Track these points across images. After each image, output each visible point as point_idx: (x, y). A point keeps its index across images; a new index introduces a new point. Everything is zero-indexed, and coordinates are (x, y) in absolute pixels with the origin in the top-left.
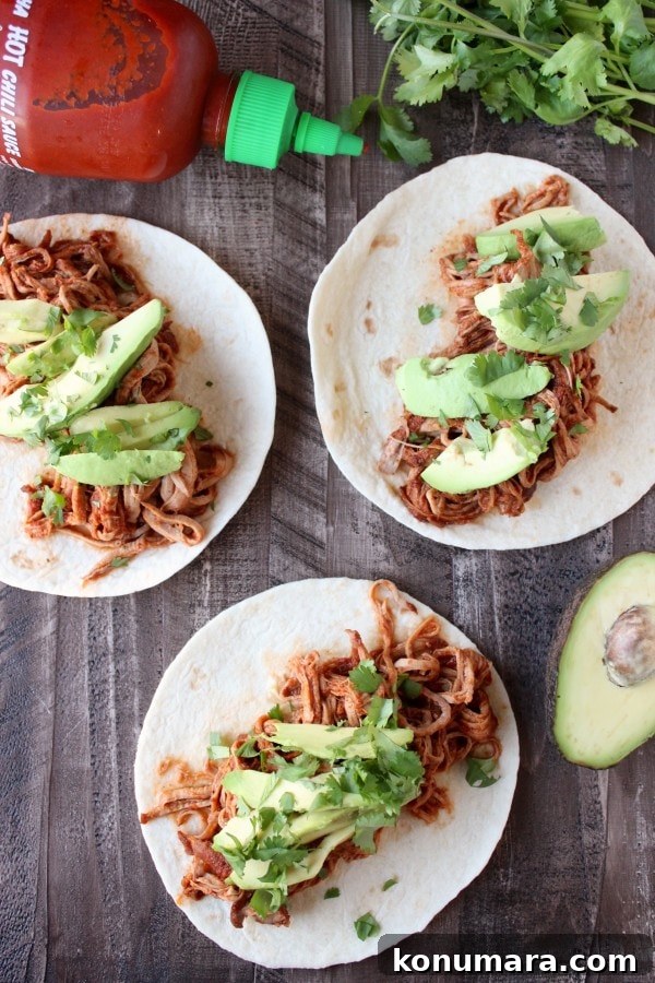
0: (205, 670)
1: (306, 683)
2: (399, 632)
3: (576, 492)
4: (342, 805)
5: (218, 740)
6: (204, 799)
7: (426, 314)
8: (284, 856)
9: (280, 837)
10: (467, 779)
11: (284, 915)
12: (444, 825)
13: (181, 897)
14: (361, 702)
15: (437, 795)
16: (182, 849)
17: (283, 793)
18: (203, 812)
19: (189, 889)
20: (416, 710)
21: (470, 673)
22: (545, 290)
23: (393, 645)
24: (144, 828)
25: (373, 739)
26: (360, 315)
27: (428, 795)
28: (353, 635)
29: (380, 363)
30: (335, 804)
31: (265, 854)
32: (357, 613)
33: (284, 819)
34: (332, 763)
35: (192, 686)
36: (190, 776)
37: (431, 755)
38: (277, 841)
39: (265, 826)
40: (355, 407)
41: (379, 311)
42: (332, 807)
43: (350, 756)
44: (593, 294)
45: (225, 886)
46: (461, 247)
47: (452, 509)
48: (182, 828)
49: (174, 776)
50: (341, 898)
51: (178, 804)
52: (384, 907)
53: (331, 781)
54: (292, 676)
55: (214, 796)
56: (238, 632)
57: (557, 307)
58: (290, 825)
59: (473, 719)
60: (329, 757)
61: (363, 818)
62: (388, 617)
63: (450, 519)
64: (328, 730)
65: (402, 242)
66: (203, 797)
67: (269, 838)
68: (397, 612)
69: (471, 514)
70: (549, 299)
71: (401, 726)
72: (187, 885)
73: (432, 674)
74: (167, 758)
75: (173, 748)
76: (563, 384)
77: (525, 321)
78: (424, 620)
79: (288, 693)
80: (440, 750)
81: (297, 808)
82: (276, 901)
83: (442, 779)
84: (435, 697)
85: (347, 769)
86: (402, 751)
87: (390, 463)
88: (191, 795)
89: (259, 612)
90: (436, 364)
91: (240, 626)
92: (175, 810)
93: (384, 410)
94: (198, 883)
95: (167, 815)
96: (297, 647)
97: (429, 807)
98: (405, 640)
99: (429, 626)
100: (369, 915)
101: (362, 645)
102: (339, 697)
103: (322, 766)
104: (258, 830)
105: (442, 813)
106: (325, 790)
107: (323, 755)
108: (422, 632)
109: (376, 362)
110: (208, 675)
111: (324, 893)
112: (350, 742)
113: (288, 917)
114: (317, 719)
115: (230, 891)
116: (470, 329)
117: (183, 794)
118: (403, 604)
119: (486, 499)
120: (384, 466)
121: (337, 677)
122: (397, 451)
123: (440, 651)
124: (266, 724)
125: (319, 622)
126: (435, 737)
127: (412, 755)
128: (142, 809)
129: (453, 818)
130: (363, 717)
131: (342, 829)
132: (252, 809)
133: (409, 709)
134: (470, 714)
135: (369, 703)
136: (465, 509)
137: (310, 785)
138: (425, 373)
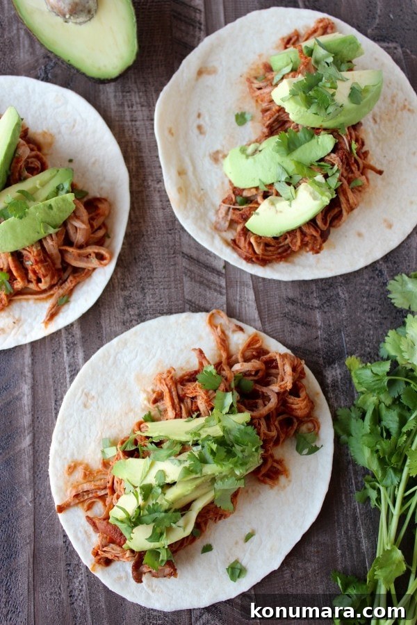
0: (93, 393)
1: (167, 390)
2: (233, 348)
3: (360, 235)
4: (201, 474)
5: (108, 444)
6: (102, 489)
7: (241, 119)
8: (163, 519)
9: (157, 503)
10: (297, 449)
11: (172, 568)
12: (284, 487)
13: (94, 565)
14: (209, 397)
15: (275, 465)
16: (90, 529)
17: (157, 471)
18: (103, 498)
19: (99, 558)
20: (251, 401)
21: (288, 369)
22: (321, 80)
23: (229, 357)
24: (60, 516)
25: (220, 421)
26: (194, 123)
27: (269, 465)
28: (198, 352)
29: (210, 155)
30: (197, 473)
31: (148, 519)
32: (200, 338)
33: (160, 490)
34: (191, 443)
35: (85, 406)
36: (91, 473)
37: (266, 431)
38: (156, 507)
39: (146, 498)
40: (194, 186)
41: (207, 118)
42: (194, 476)
43: (204, 436)
44: (357, 83)
45: (124, 551)
46: (262, 71)
47: (270, 251)
48: (90, 514)
49: (79, 475)
50: (214, 551)
51: (83, 495)
52: (247, 555)
53: (192, 457)
54: (157, 389)
55: (109, 485)
56: (114, 363)
57: (331, 91)
58: (165, 494)
59: (295, 402)
60: (188, 439)
61: (220, 483)
62: (223, 337)
63: (270, 258)
64: (186, 421)
65: (220, 71)
66: (101, 487)
67: (149, 506)
68: (229, 333)
69: (285, 254)
70: (325, 86)
71: (240, 411)
72: (96, 554)
73: (260, 374)
74: (72, 462)
75: (76, 454)
76: (342, 148)
77: (309, 102)
78: (250, 336)
79: (155, 401)
80: (273, 428)
81: (168, 480)
82: (164, 556)
83: (278, 452)
84: (265, 390)
85: (203, 447)
86: (243, 427)
87: (222, 223)
88: (93, 487)
89: (128, 345)
90: (250, 149)
91: (115, 357)
92: (82, 500)
93: (215, 187)
94: (104, 551)
95: (76, 504)
96: (159, 368)
97: (272, 474)
98: (238, 353)
99: (254, 340)
100: (237, 562)
101: (205, 357)
102: (193, 398)
103: (184, 447)
104: (141, 502)
105: (282, 479)
106: (187, 464)
107: (184, 438)
108: (249, 345)
109: (207, 153)
110: (96, 396)
111: (200, 550)
112: (203, 427)
113: (175, 570)
114: (178, 416)
115: (128, 554)
116: (272, 120)
117: (86, 487)
118: (232, 327)
119: (294, 240)
120: (218, 226)
121: (189, 384)
122: (227, 214)
123: (265, 357)
124: (142, 426)
125: (173, 348)
126: (268, 417)
127: (250, 429)
128: (57, 501)
129: (290, 481)
130: (212, 409)
131: (205, 494)
132: (135, 487)
133: (246, 401)
134: (292, 399)
135: (214, 397)
136: (280, 250)
137: (176, 462)
138: (244, 156)
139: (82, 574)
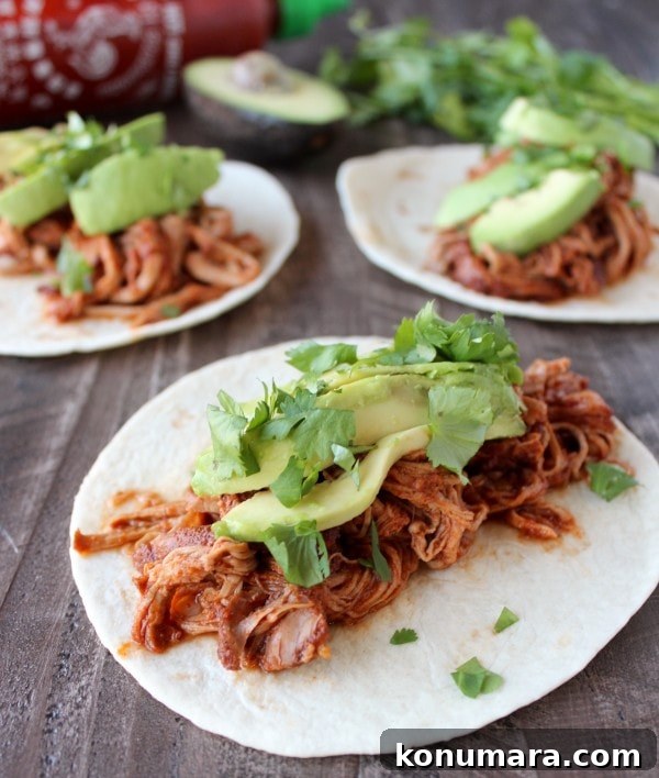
13: (126, 647)
50: (421, 642)
51: (137, 525)
100: (475, 663)
105: (569, 539)
111: (388, 638)
117: (147, 512)
139: (91, 674)
